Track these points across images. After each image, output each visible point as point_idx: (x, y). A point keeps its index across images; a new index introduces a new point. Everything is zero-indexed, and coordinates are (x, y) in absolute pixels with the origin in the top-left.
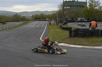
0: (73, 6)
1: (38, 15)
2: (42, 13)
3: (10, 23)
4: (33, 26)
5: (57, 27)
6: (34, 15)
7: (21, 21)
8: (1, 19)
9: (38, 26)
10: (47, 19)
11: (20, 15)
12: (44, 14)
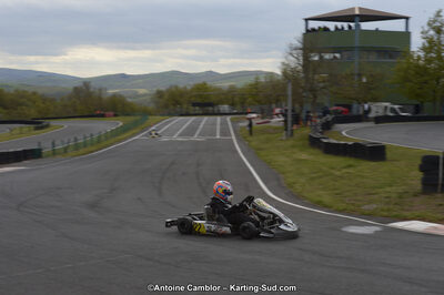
0: (351, 49)
1: (185, 88)
2: (201, 82)
3: (66, 124)
5: (290, 142)
6: (163, 89)
7: (112, 113)
8: (21, 105)
9: (196, 138)
10: (225, 108)
11: (100, 90)
12: (209, 84)
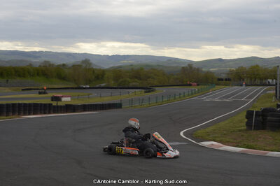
4: (217, 99)
7: (196, 84)
